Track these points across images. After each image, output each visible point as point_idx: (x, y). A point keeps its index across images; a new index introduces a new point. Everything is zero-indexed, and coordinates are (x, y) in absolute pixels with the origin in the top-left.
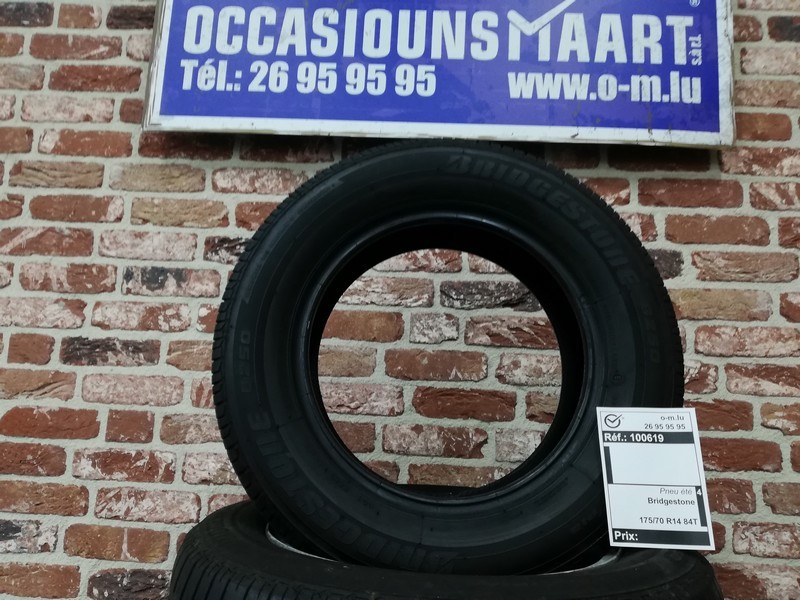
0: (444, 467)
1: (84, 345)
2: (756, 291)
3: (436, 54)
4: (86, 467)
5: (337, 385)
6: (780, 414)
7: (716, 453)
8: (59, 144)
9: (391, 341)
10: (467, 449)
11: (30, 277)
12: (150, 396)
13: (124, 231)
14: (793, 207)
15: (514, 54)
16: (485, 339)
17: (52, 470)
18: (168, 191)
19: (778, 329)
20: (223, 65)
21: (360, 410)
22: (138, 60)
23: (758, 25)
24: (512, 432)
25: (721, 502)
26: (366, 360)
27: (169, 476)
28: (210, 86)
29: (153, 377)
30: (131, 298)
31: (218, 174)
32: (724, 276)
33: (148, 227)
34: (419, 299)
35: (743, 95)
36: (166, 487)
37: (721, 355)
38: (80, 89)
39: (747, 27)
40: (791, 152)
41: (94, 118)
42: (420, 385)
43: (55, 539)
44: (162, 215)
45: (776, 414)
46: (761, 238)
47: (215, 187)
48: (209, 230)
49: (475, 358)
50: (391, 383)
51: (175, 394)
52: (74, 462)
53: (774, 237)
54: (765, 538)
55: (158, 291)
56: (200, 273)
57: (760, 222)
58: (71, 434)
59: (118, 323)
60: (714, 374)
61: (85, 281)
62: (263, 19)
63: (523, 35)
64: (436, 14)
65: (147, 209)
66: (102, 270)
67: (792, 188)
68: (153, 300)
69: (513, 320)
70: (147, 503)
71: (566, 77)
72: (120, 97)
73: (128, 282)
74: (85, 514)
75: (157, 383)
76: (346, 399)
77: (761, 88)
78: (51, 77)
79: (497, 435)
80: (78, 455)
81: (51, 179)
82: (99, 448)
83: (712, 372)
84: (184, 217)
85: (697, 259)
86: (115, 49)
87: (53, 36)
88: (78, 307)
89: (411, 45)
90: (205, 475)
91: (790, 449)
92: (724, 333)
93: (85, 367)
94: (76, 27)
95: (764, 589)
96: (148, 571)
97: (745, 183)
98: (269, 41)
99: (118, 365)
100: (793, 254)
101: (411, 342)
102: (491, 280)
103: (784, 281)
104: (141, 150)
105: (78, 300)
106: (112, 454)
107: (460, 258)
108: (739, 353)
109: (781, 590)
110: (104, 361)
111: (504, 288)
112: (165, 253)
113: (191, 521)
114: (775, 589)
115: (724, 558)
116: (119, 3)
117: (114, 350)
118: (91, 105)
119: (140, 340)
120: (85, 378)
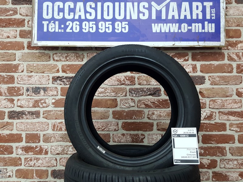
1: (15, 113)
2: (228, 88)
4: (20, 151)
5: (98, 122)
6: (235, 126)
7: (215, 139)
9: (114, 108)
10: (139, 140)
12: (38, 128)
13: (25, 75)
14: (241, 60)
16: (143, 106)
17: (9, 153)
18: (38, 61)
19: (235, 100)
20: (57, 23)
21: (105, 130)
22: (24, 16)
24: (152, 134)
25: (216, 153)
26: (106, 114)
27: (46, 153)
28: (53, 30)
29: (39, 122)
30: (29, 97)
31: (55, 55)
32: (219, 83)
33: (33, 74)
34: (122, 94)
35: (226, 23)
36: (46, 156)
37: (217, 109)
38: (5, 27)
40: (241, 42)
41: (11, 37)
42: (124, 121)
43: (12, 174)
44: (37, 69)
45: (234, 126)
46: (230, 71)
47: (54, 60)
48: (53, 74)
49: (140, 112)
50: (114, 121)
51: (46, 127)
52: (16, 150)
53: (235, 70)
54: (229, 163)
55: (38, 95)
56: (51, 88)
57: (231, 65)
58: (14, 141)
59: (26, 106)
60: (215, 114)
61: (14, 92)
62: (69, 6)
65: (32, 68)
66: (19, 88)
67: (241, 54)
68: (37, 98)
69: (152, 100)
70: (40, 161)
72: (19, 29)
73: (28, 92)
74: (21, 165)
75: (40, 124)
76: (101, 127)
77: (232, 21)
79: (148, 136)
80: (17, 148)
82: (23, 145)
83: (214, 114)
84: (44, 70)
85: (210, 78)
86: (15, 12)
88: (12, 101)
89: (120, 15)
90: (58, 152)
91: (238, 136)
92: (218, 102)
93: (16, 120)
94: (1, 5)
95: (228, 178)
96: (42, 181)
97: (226, 52)
98: (72, 14)
99: (27, 119)
100: (240, 76)
101: (120, 108)
102: (145, 87)
103: (237, 84)
104: (28, 48)
105: (12, 99)
106: (28, 147)
107: (135, 80)
108: (223, 108)
109: (233, 178)
110: (22, 118)
111: (149, 90)
112: (39, 82)
113: (54, 166)
114: (232, 178)
115: (217, 169)
117: (25, 114)
118: (9, 32)
119: (33, 111)
120: (17, 124)
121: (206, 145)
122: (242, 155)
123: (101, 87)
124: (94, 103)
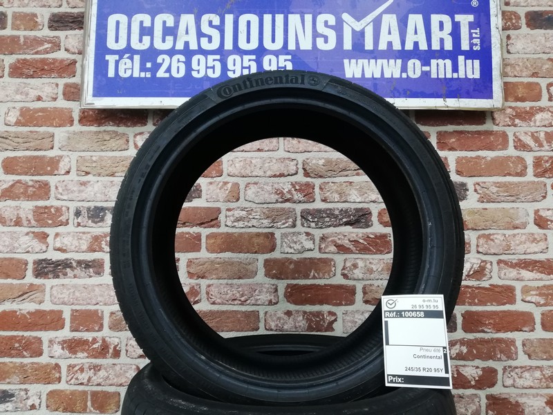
1: (49, 264)
2: (518, 208)
3: (292, 46)
4: (58, 350)
5: (231, 285)
6: (534, 293)
7: (491, 321)
8: (20, 118)
9: (267, 253)
10: (323, 326)
11: (6, 217)
12: (100, 299)
13: (72, 181)
14: (543, 149)
15: (348, 45)
16: (333, 248)
17: (34, 353)
18: (102, 150)
19: (533, 234)
20: (137, 58)
21: (248, 302)
22: (74, 53)
23: (518, 18)
24: (353, 312)
25: (495, 354)
26: (250, 267)
27: (117, 354)
28: (128, 74)
29: (101, 285)
30: (81, 229)
31: (138, 137)
32: (496, 199)
33: (89, 177)
34: (286, 222)
35: (508, 69)
36: (115, 361)
37: (495, 254)
38: (32, 77)
39: (511, 19)
40: (541, 110)
41: (44, 98)
42: (289, 283)
43: (39, 401)
44: (99, 168)
45: (532, 292)
46: (521, 171)
47: (136, 146)
49: (326, 262)
50: (269, 281)
52: (49, 347)
54: (524, 376)
55: (100, 224)
57: (521, 160)
58: (46, 327)
59: (73, 248)
60: (490, 267)
61: (47, 218)
62: (164, 23)
63: (354, 31)
64: (290, 16)
65: (88, 165)
66: (58, 210)
67: (542, 135)
68: (97, 230)
69: (352, 235)
70: (102, 373)
71: (385, 61)
72: (62, 82)
73: (78, 218)
74: (59, 382)
75: (104, 290)
76: (238, 295)
77: (521, 64)
78: (10, 68)
79: (344, 315)
80: (51, 342)
81: (17, 144)
82: (65, 337)
83: (488, 266)
84: (115, 169)
85: (477, 186)
86: (56, 46)
87: (8, 37)
88: (43, 237)
89: (273, 41)
91: (540, 316)
92: (496, 239)
93: (52, 280)
94: (25, 30)
95: (523, 410)
97: (510, 132)
98: (170, 39)
99: (75, 277)
100: (542, 182)
101: (281, 253)
102: (336, 207)
103: (537, 201)
104: (80, 121)
105: (43, 232)
106: (75, 340)
107: (314, 192)
108: (506, 252)
109: (534, 410)
110: (64, 275)
111: (345, 212)
112: (103, 196)
114: (530, 409)
115: (497, 390)
116: (56, 11)
117: (71, 267)
118: (41, 88)
119: (89, 259)
120: (52, 288)
121: (471, 336)
122: (551, 356)
123: (238, 208)
124: (223, 242)
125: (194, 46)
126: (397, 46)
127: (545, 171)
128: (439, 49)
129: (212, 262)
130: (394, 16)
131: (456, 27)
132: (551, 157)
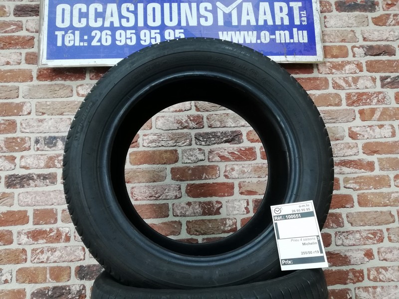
0: (203, 220)
1: (17, 178)
2: (338, 127)
3: (183, 24)
4: (24, 239)
5: (148, 187)
6: (352, 182)
9: (173, 163)
10: (213, 211)
12: (54, 201)
13: (33, 119)
14: (351, 88)
15: (221, 22)
16: (218, 159)
17: (6, 242)
18: (54, 97)
19: (348, 143)
20: (77, 33)
21: (161, 197)
22: (32, 32)
23: (331, 5)
24: (233, 201)
25: (329, 224)
26: (161, 174)
27: (68, 239)
28: (72, 44)
29: (55, 191)
30: (39, 152)
31: (79, 88)
33: (45, 116)
34: (185, 142)
35: (326, 38)
36: (67, 244)
38: (2, 48)
39: (326, 6)
40: (349, 63)
41: (12, 63)
42: (189, 183)
43: (11, 276)
44: (52, 110)
45: (350, 181)
46: (338, 103)
47: (78, 94)
49: (213, 168)
50: (175, 183)
52: (17, 237)
54: (349, 237)
55: (54, 148)
57: (337, 95)
58: (15, 223)
59: (34, 166)
61: (15, 146)
62: (96, 9)
63: (224, 12)
64: (182, 4)
65: (44, 107)
66: (23, 139)
67: (350, 79)
68: (51, 152)
69: (230, 149)
70: (57, 253)
71: (246, 33)
72: (24, 52)
73: (37, 144)
74: (26, 262)
75: (57, 194)
76: (153, 193)
77: (334, 34)
79: (227, 203)
80: (19, 233)
82: (30, 229)
84: (63, 110)
86: (20, 27)
88: (12, 159)
89: (171, 20)
91: (357, 197)
93: (19, 189)
95: (350, 260)
96: (61, 286)
97: (330, 77)
98: (100, 20)
99: (36, 186)
100: (352, 109)
101: (183, 163)
102: (218, 130)
103: (349, 122)
104: (38, 78)
105: (12, 156)
106: (37, 231)
107: (203, 121)
109: (357, 260)
110: (28, 185)
111: (224, 134)
112: (55, 129)
113: (81, 260)
114: (354, 259)
115: (332, 248)
116: (19, 3)
117: (33, 179)
118: (9, 56)
119: (46, 173)
120: (19, 194)
122: (366, 224)
123: (152, 134)
124: (142, 158)
125: (117, 24)
126: (253, 23)
127: (353, 102)
128: (280, 24)
129: (134, 171)
130: (251, 3)
131: (291, 10)
132: (357, 93)
